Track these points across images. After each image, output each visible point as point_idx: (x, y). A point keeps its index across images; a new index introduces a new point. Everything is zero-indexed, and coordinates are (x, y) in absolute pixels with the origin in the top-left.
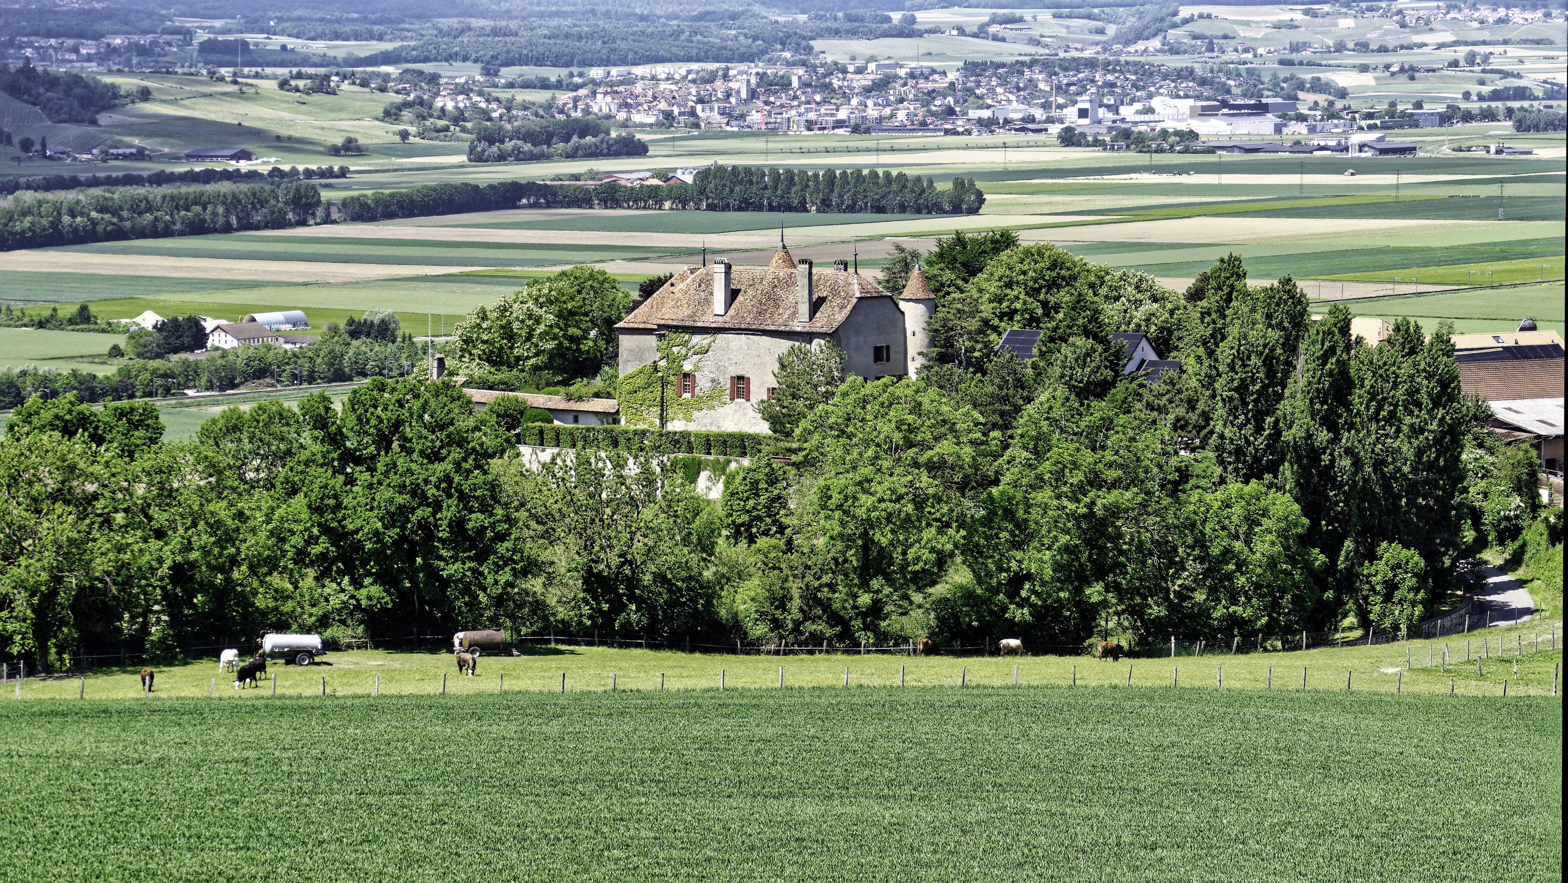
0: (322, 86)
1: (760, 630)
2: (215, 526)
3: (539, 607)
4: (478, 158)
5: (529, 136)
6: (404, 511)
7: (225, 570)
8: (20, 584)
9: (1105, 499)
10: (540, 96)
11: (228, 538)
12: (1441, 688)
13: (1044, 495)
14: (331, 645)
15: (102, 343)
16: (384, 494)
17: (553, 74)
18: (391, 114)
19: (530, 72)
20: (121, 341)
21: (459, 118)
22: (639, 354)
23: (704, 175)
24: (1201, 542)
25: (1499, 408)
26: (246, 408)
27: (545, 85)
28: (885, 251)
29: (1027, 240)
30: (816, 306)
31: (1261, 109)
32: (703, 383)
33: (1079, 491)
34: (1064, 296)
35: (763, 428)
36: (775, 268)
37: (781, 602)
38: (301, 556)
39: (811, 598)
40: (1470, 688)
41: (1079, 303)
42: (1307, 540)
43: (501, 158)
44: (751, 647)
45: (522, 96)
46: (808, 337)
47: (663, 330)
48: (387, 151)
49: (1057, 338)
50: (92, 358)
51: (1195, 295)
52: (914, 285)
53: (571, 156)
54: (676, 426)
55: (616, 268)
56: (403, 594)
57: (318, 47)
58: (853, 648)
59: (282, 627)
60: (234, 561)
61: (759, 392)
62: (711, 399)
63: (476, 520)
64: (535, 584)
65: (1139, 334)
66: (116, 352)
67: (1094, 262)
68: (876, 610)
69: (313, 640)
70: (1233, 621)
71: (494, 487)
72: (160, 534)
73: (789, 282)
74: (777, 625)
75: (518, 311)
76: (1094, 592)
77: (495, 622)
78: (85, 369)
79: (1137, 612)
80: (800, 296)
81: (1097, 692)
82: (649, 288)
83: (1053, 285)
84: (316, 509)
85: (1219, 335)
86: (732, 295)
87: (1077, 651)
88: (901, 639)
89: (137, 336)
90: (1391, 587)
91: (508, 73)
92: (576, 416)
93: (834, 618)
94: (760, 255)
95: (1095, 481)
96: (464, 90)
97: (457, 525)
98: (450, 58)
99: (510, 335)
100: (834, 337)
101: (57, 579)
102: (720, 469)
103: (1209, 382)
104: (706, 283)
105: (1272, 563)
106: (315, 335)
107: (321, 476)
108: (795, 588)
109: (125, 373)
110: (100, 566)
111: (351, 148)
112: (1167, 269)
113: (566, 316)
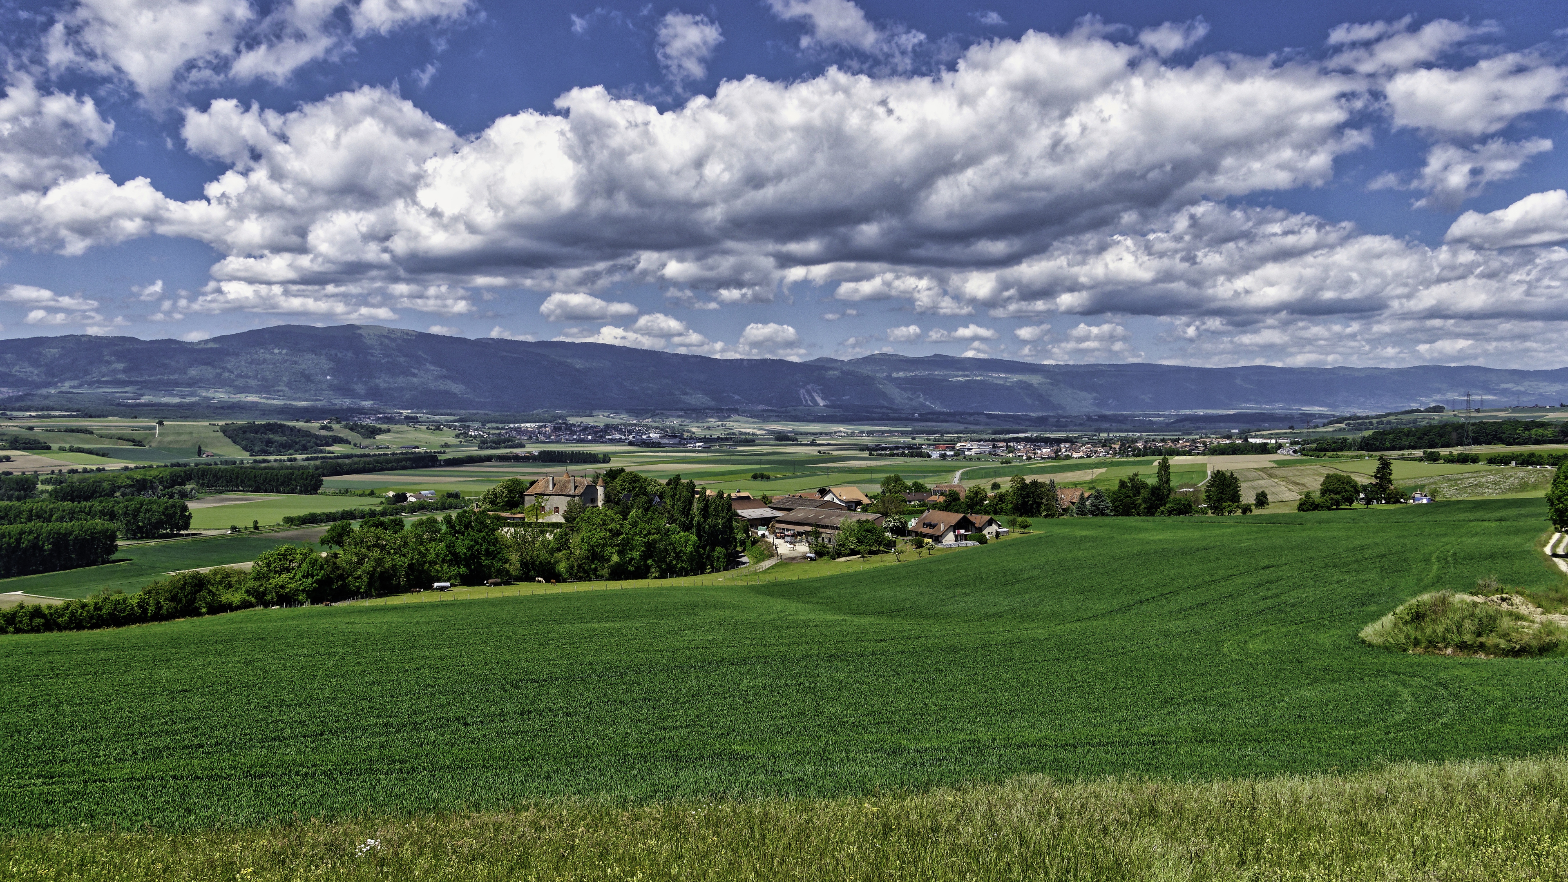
0: (438, 428)
1: (566, 576)
2: (420, 553)
3: (508, 571)
4: (480, 448)
5: (494, 442)
6: (472, 546)
7: (423, 566)
8: (364, 571)
9: (652, 537)
10: (497, 432)
11: (424, 555)
12: (733, 583)
13: (636, 537)
14: (452, 585)
15: (378, 501)
16: (466, 542)
17: (500, 426)
18: (457, 436)
19: (494, 425)
20: (383, 500)
21: (475, 437)
22: (530, 501)
23: (540, 453)
24: (675, 549)
25: (739, 512)
26: (424, 518)
27: (498, 428)
28: (592, 472)
29: (627, 470)
30: (576, 487)
31: (675, 437)
32: (547, 509)
33: (646, 536)
34: (637, 484)
35: (563, 521)
36: (565, 478)
37: (572, 568)
38: (444, 561)
39: (579, 566)
40: (740, 583)
41: (641, 487)
42: (698, 547)
43: (487, 448)
44: (565, 581)
45: (492, 431)
46: (574, 496)
47: (537, 495)
48: (456, 446)
49: (637, 495)
50: (375, 505)
51: (668, 484)
52: (600, 482)
53: (505, 448)
54: (540, 521)
55: (522, 478)
56: (471, 570)
57: (437, 418)
58: (590, 580)
59: (438, 581)
60: (425, 562)
61: (561, 512)
62: (549, 514)
63: (492, 548)
64: (507, 566)
65: (655, 494)
66: (382, 503)
67: (644, 475)
68: (596, 569)
69: (448, 584)
70: (683, 568)
71: (496, 539)
72: (404, 556)
73: (569, 482)
74: (571, 574)
75: (498, 490)
76: (650, 562)
77: (496, 577)
78: (373, 508)
79: (659, 567)
80: (572, 485)
81: (655, 589)
82: (532, 483)
83: (634, 482)
84: (448, 547)
85: (675, 494)
86: (554, 485)
87: (646, 578)
88: (602, 577)
89: (388, 499)
90: (719, 558)
91: (488, 425)
92: (514, 519)
93: (585, 572)
94: (560, 474)
95: (649, 533)
96: (477, 430)
97: (487, 550)
98: (473, 421)
99: (496, 496)
100: (580, 496)
101: (375, 570)
102: (552, 532)
103: (673, 506)
104: (548, 482)
105: (691, 552)
106: (438, 497)
107: (449, 537)
108: (575, 564)
109: (384, 509)
110: (388, 565)
111: (446, 445)
112: (660, 477)
113: (510, 491)
